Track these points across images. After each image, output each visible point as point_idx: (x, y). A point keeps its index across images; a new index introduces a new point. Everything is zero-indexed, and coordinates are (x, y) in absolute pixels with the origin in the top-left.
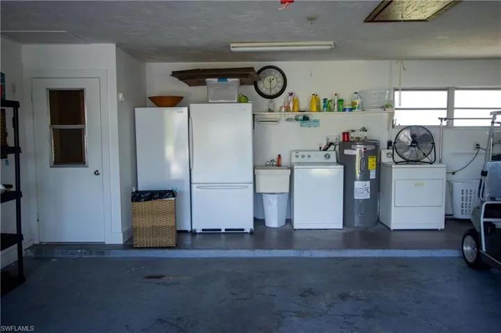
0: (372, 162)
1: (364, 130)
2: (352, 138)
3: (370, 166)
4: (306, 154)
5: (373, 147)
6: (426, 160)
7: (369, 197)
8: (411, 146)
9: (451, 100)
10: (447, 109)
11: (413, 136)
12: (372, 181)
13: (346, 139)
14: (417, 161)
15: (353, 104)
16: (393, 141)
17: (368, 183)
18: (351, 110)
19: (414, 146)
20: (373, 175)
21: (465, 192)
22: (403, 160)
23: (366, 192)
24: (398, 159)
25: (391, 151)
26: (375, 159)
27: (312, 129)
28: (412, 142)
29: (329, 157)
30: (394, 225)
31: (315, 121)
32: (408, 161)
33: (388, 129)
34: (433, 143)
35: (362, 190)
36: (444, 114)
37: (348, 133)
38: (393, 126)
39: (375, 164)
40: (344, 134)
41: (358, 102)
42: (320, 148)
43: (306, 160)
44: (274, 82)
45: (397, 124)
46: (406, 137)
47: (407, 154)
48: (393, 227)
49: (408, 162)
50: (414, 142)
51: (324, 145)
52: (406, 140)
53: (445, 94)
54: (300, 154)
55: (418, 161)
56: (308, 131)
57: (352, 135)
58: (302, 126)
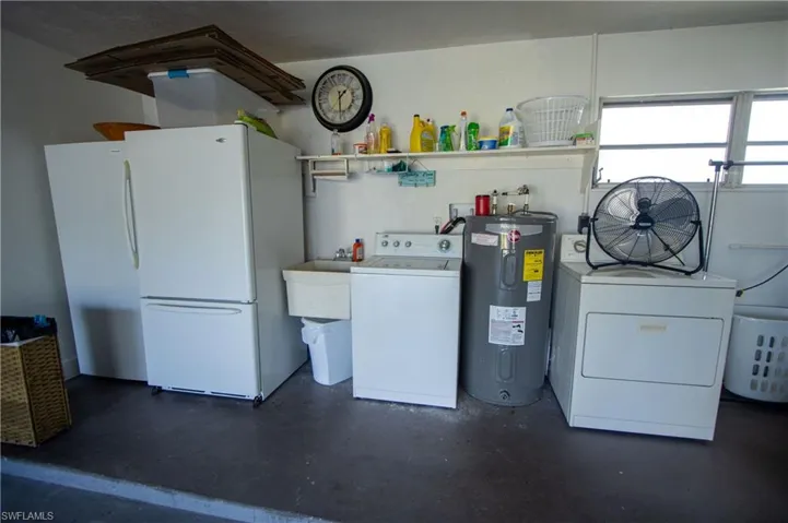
0: (533, 265)
1: (526, 190)
2: (495, 207)
3: (527, 274)
4: (404, 239)
5: (537, 230)
6: (673, 262)
7: (521, 341)
8: (635, 227)
9: (739, 124)
10: (729, 145)
11: (643, 204)
12: (531, 307)
13: (482, 211)
14: (649, 264)
15: (504, 132)
16: (591, 216)
17: (521, 312)
18: (494, 145)
19: (646, 228)
20: (534, 293)
21: (767, 341)
22: (611, 260)
23: (515, 331)
24: (598, 255)
25: (584, 238)
26: (541, 257)
27: (421, 190)
28: (639, 219)
29: (448, 247)
30: (576, 419)
31: (425, 174)
32: (624, 262)
33: (583, 191)
34: (698, 223)
35: (505, 325)
36: (720, 155)
37: (487, 198)
38: (595, 184)
39: (540, 267)
40: (478, 198)
41: (513, 127)
42: (437, 227)
43: (402, 251)
44: (347, 98)
45: (604, 180)
46: (623, 208)
47: (623, 247)
48: (574, 422)
49: (624, 264)
50: (643, 217)
51: (445, 221)
52: (623, 212)
53: (725, 110)
54: (392, 239)
55: (651, 264)
56: (413, 194)
57: (494, 201)
58: (401, 184)
